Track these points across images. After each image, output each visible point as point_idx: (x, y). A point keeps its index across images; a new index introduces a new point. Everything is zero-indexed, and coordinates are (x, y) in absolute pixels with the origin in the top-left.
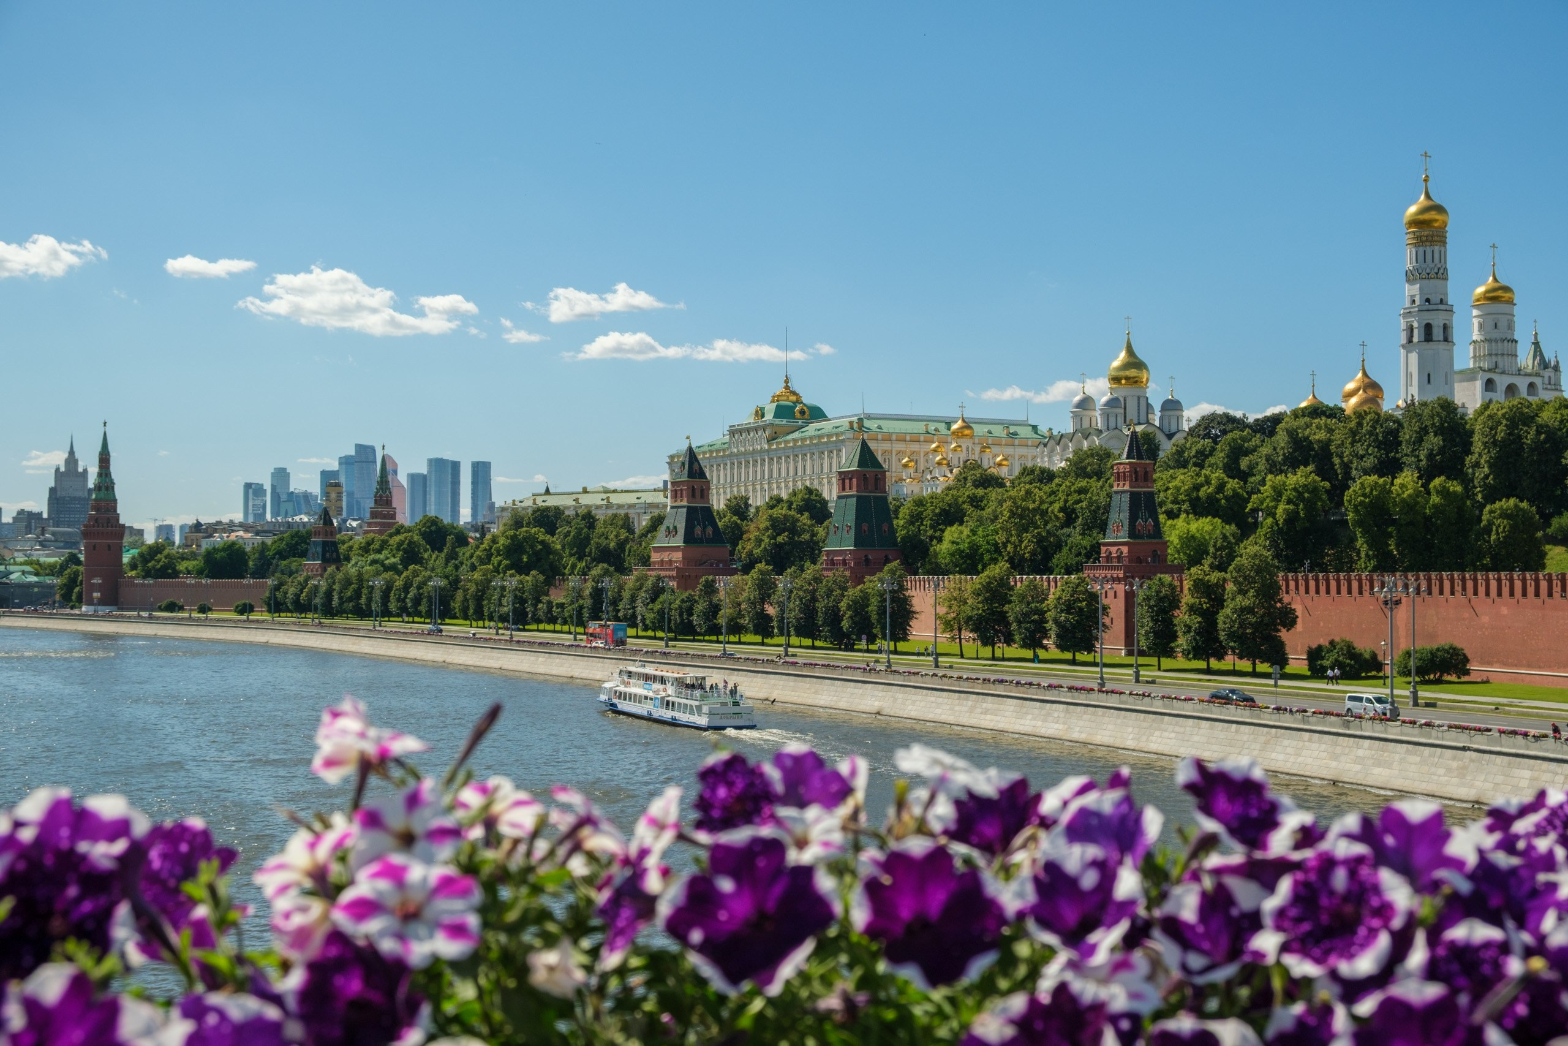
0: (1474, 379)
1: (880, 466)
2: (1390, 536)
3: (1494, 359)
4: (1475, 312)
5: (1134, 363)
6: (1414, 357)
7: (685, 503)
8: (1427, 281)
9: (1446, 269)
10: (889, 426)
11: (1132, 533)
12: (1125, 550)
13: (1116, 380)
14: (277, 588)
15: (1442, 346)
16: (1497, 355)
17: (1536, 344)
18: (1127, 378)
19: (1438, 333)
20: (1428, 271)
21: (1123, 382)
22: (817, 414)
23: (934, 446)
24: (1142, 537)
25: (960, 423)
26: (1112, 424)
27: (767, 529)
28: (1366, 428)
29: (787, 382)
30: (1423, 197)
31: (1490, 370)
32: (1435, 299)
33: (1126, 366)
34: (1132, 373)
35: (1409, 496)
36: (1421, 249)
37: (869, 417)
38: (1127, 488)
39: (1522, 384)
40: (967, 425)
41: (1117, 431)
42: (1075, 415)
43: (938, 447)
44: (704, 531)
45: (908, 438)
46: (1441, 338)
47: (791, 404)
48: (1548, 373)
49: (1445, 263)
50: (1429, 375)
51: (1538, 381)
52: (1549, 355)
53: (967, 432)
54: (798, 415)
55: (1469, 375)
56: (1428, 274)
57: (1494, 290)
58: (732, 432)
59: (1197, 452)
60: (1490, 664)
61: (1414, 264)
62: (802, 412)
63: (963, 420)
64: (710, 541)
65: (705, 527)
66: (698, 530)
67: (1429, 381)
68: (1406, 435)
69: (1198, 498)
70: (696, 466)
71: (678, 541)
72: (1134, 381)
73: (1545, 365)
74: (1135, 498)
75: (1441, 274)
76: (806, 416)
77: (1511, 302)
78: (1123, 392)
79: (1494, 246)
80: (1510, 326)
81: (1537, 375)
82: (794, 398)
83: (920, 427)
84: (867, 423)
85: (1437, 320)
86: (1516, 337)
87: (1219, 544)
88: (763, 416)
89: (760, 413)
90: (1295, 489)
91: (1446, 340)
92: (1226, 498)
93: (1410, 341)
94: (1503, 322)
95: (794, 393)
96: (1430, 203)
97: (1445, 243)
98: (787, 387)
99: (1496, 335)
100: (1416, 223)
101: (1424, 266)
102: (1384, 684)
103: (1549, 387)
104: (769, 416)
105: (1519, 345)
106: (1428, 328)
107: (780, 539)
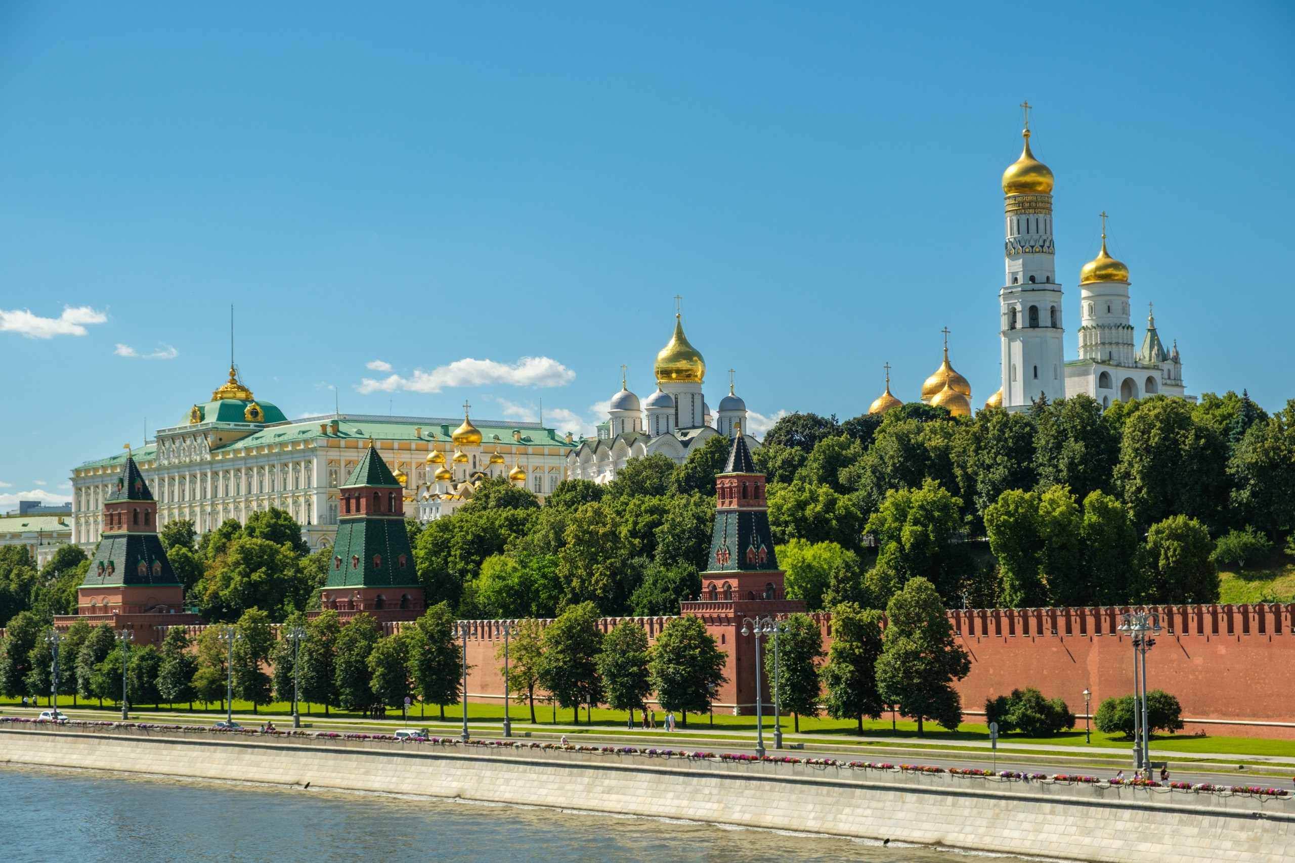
0: (1085, 373)
1: (394, 481)
2: (1038, 561)
3: (1108, 348)
4: (1084, 293)
5: (686, 352)
6: (1017, 346)
7: (124, 531)
8: (1030, 256)
9: (1051, 241)
10: (371, 431)
11: (743, 563)
12: (734, 583)
13: (665, 373)
15: (1051, 333)
16: (1110, 344)
17: (1153, 331)
18: (678, 371)
19: (1044, 318)
20: (1032, 243)
21: (674, 375)
22: (273, 415)
23: (431, 455)
24: (754, 568)
25: (464, 427)
26: (663, 428)
27: (237, 564)
28: (993, 433)
29: (233, 374)
30: (1023, 155)
31: (1103, 362)
32: (1041, 277)
33: (677, 356)
34: (683, 364)
35: (1062, 513)
36: (1023, 218)
38: (734, 506)
39: (1140, 378)
40: (473, 430)
41: (668, 437)
42: (615, 417)
43: (437, 456)
44: (150, 568)
45: (396, 445)
46: (1049, 324)
47: (240, 403)
48: (1168, 365)
49: (1051, 234)
50: (1035, 368)
51: (1156, 375)
52: (1167, 344)
53: (473, 438)
54: (248, 416)
55: (1081, 369)
56: (1032, 247)
57: (1106, 267)
58: (161, 439)
59: (784, 462)
60: (1205, 714)
61: (1016, 235)
62: (254, 413)
63: (469, 423)
64: (158, 580)
65: (151, 562)
66: (143, 566)
67: (1036, 375)
68: (1041, 441)
69: (804, 519)
70: (138, 484)
71: (117, 580)
72: (687, 375)
73: (1163, 356)
74: (744, 518)
75: (1046, 247)
76: (259, 418)
77: (1124, 281)
78: (674, 387)
79: (1104, 215)
80: (1125, 310)
81: (1156, 368)
82: (242, 395)
83: (410, 432)
84: (343, 427)
85: (1044, 302)
86: (1131, 323)
87: (841, 575)
88: (202, 418)
89: (199, 414)
90: (922, 507)
91: (1054, 326)
92: (839, 519)
93: (1012, 327)
94: (1116, 307)
95: (242, 388)
96: (1033, 163)
97: (1050, 210)
98: (233, 381)
99: (1109, 320)
100: (1017, 186)
101: (1027, 237)
102: (1089, 742)
103: (1168, 382)
104: (211, 419)
105: (1135, 332)
106: (1033, 312)
107: (255, 576)
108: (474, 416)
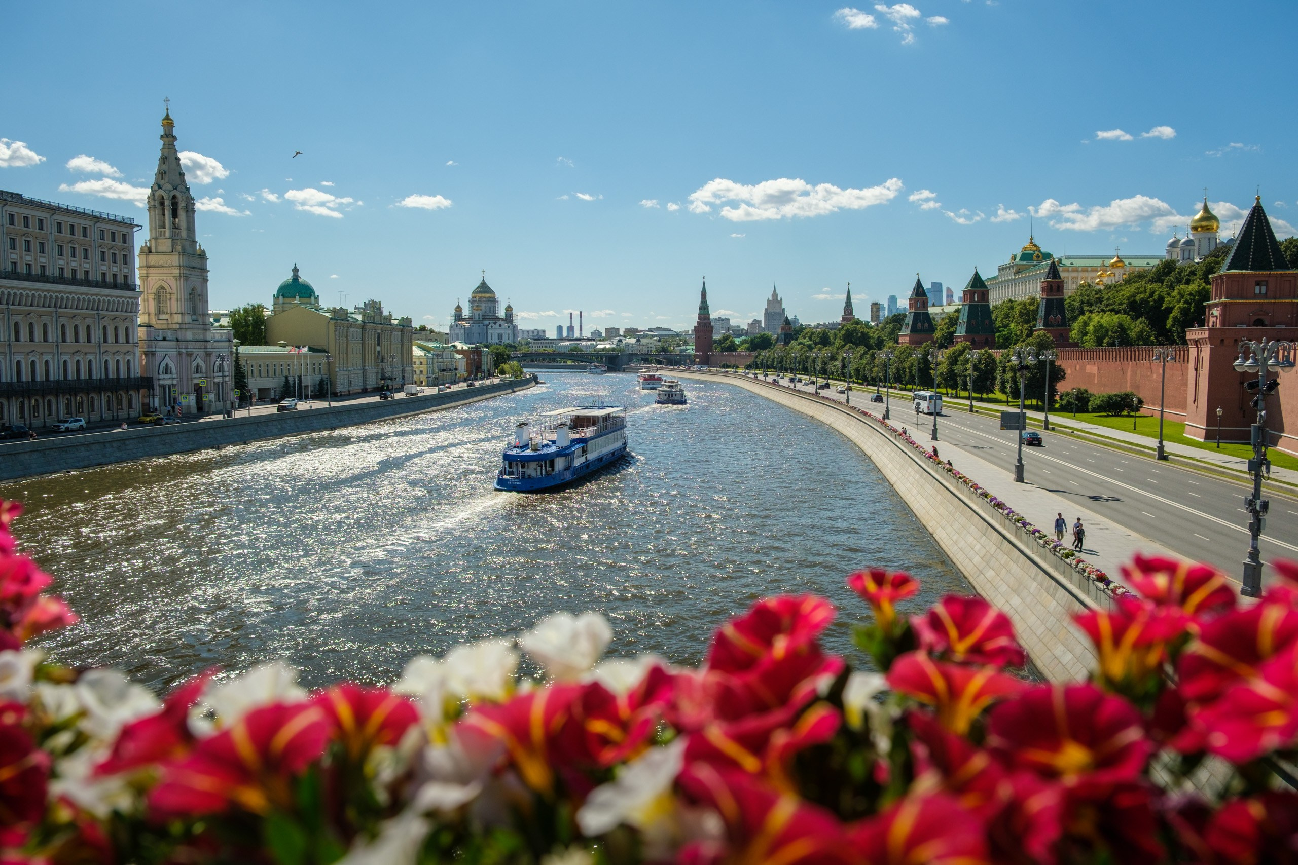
5: (1208, 217)
7: (913, 310)
10: (1078, 263)
13: (1195, 228)
14: (756, 357)
18: (1202, 227)
21: (1199, 229)
22: (1046, 256)
23: (1099, 273)
24: (1053, 326)
25: (1115, 259)
26: (1186, 256)
27: (946, 323)
29: (1031, 239)
33: (1202, 219)
34: (1204, 224)
37: (1068, 258)
38: (1045, 296)
40: (1120, 260)
41: (1189, 261)
42: (1168, 251)
43: (1102, 274)
44: (923, 326)
45: (1089, 269)
47: (1032, 252)
53: (1119, 264)
54: (1035, 258)
58: (1000, 270)
62: (1038, 257)
63: (1118, 258)
64: (921, 330)
65: (924, 323)
66: (919, 325)
70: (921, 290)
71: (908, 332)
72: (1208, 229)
76: (1040, 258)
78: (1200, 234)
82: (1035, 249)
83: (1098, 263)
88: (1015, 260)
89: (1014, 258)
95: (1035, 246)
98: (1031, 242)
104: (1017, 260)
108: (1121, 254)
